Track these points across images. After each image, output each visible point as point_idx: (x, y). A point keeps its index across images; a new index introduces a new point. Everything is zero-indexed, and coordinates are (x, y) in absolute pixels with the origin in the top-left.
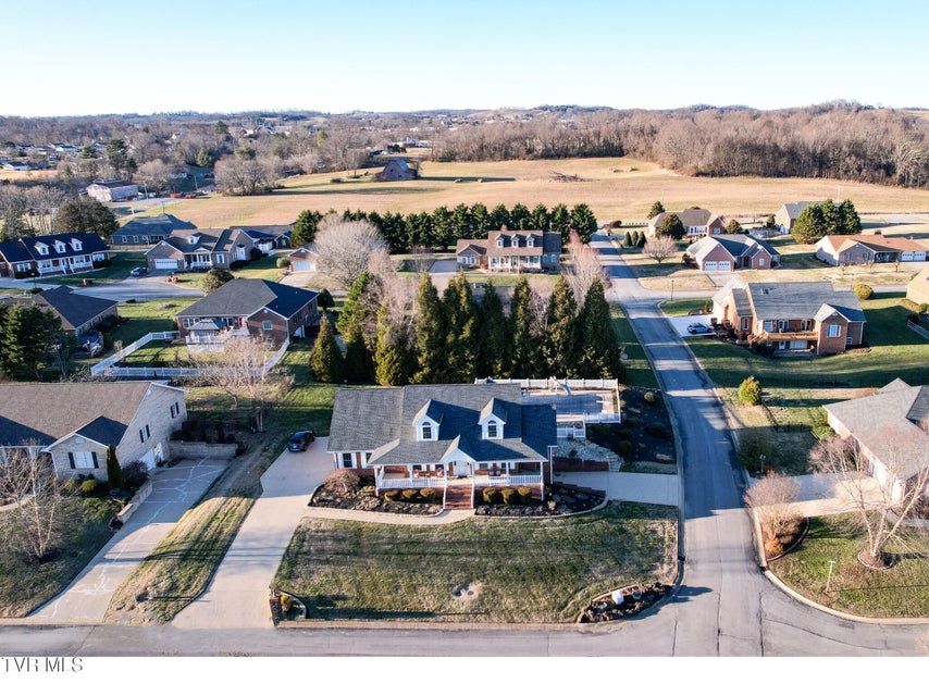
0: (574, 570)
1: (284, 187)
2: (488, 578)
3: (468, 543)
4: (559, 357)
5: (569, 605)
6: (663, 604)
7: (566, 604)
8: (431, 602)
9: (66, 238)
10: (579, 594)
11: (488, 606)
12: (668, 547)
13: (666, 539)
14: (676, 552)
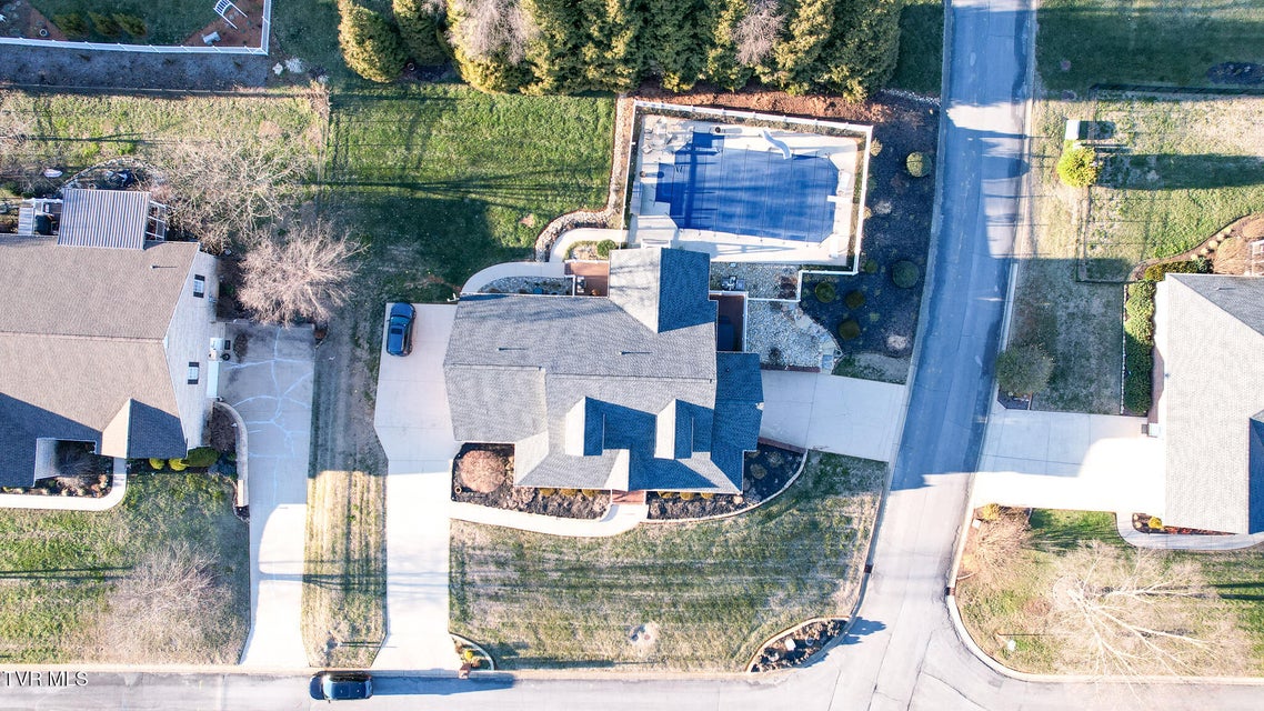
0: (752, 604)
2: (664, 618)
3: (643, 569)
5: (742, 650)
6: (831, 647)
7: (739, 648)
8: (609, 649)
10: (754, 634)
11: (665, 653)
12: (859, 550)
13: (859, 535)
14: (865, 559)
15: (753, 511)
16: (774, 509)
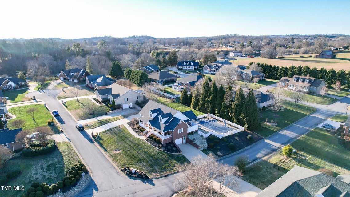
1: (284, 57)
2: (124, 151)
4: (233, 114)
6: (139, 180)
8: (110, 149)
9: (190, 62)
11: (115, 156)
12: (169, 172)
13: (173, 170)
14: (168, 174)
15: (160, 150)
16: (164, 153)
